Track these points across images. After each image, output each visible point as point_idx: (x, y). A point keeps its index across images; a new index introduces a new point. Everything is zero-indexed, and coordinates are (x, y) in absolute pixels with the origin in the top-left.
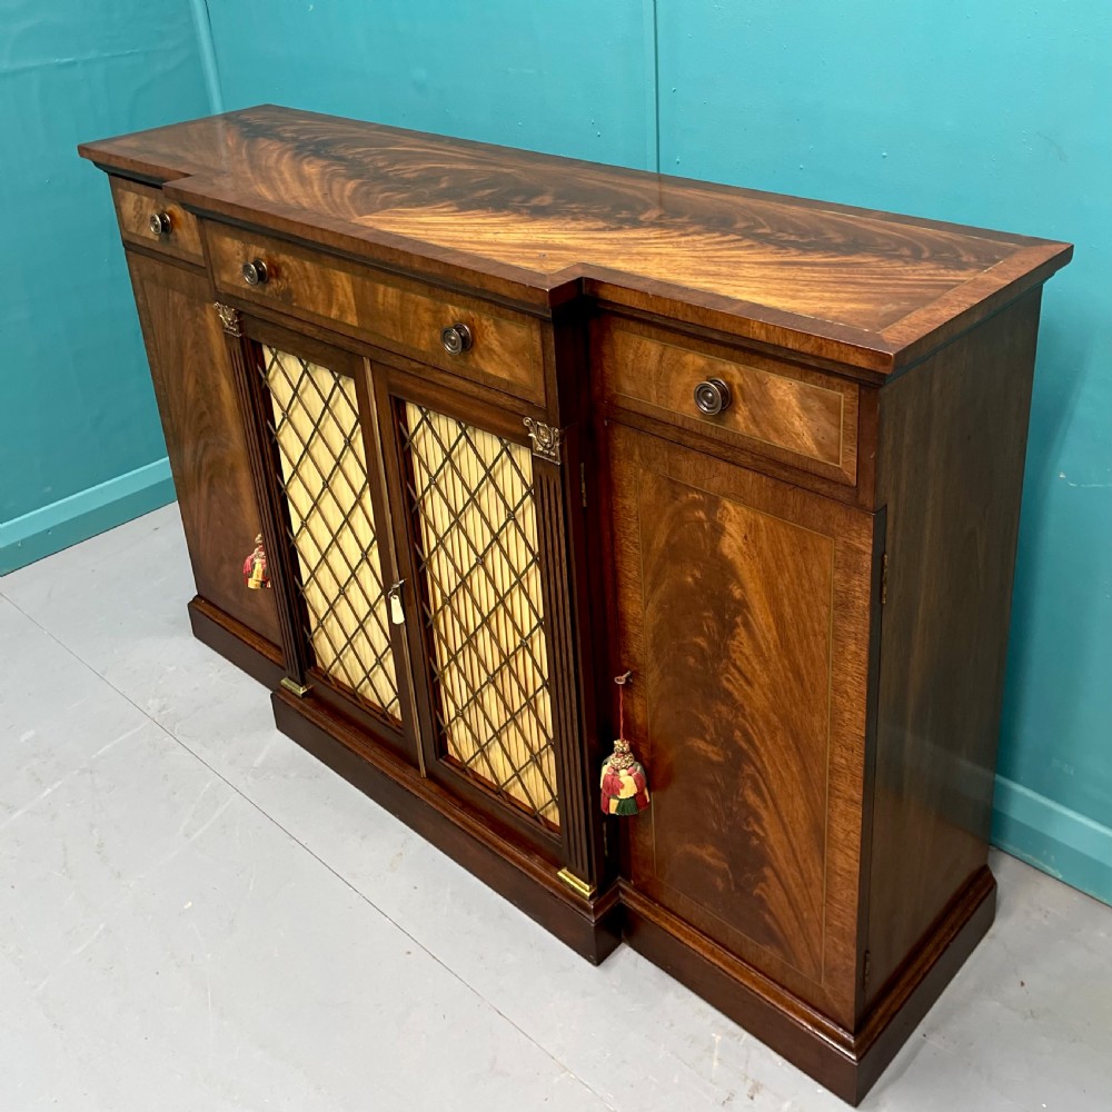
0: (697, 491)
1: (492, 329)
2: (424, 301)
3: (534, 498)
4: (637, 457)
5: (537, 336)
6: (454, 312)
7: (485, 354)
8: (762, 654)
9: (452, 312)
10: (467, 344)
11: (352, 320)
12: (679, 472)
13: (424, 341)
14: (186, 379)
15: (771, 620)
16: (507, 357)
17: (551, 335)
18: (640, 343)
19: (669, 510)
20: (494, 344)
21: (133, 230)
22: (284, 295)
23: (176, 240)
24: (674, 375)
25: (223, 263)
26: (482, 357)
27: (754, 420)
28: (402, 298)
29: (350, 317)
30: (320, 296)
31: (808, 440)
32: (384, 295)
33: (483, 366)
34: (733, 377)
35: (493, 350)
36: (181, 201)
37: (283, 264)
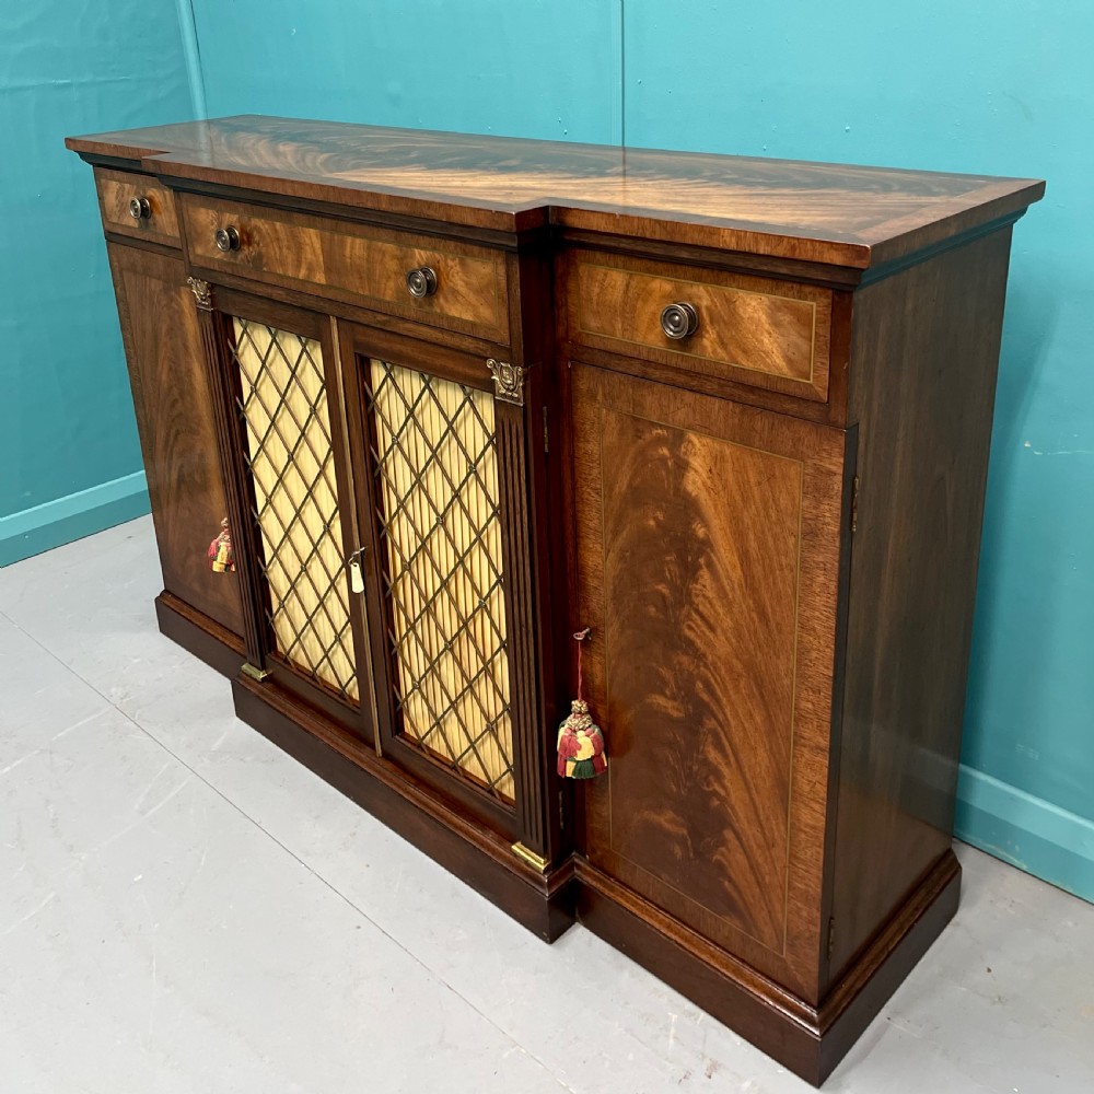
0: (661, 427)
1: (458, 268)
2: (390, 247)
3: (496, 448)
4: (600, 398)
5: (502, 270)
6: (420, 256)
7: (450, 297)
8: (726, 595)
9: (418, 256)
10: (432, 288)
11: (320, 278)
12: (643, 408)
13: (389, 291)
14: (160, 368)
15: (736, 558)
16: (472, 298)
17: (516, 267)
18: (606, 275)
19: (632, 451)
20: (459, 285)
21: (115, 220)
22: (254, 261)
23: (154, 224)
24: (640, 304)
25: (198, 236)
26: (447, 300)
27: (723, 343)
28: (369, 248)
29: (318, 275)
30: (290, 257)
31: (778, 360)
32: (352, 248)
33: (448, 309)
34: (701, 299)
35: (458, 291)
36: (160, 172)
37: (255, 229)
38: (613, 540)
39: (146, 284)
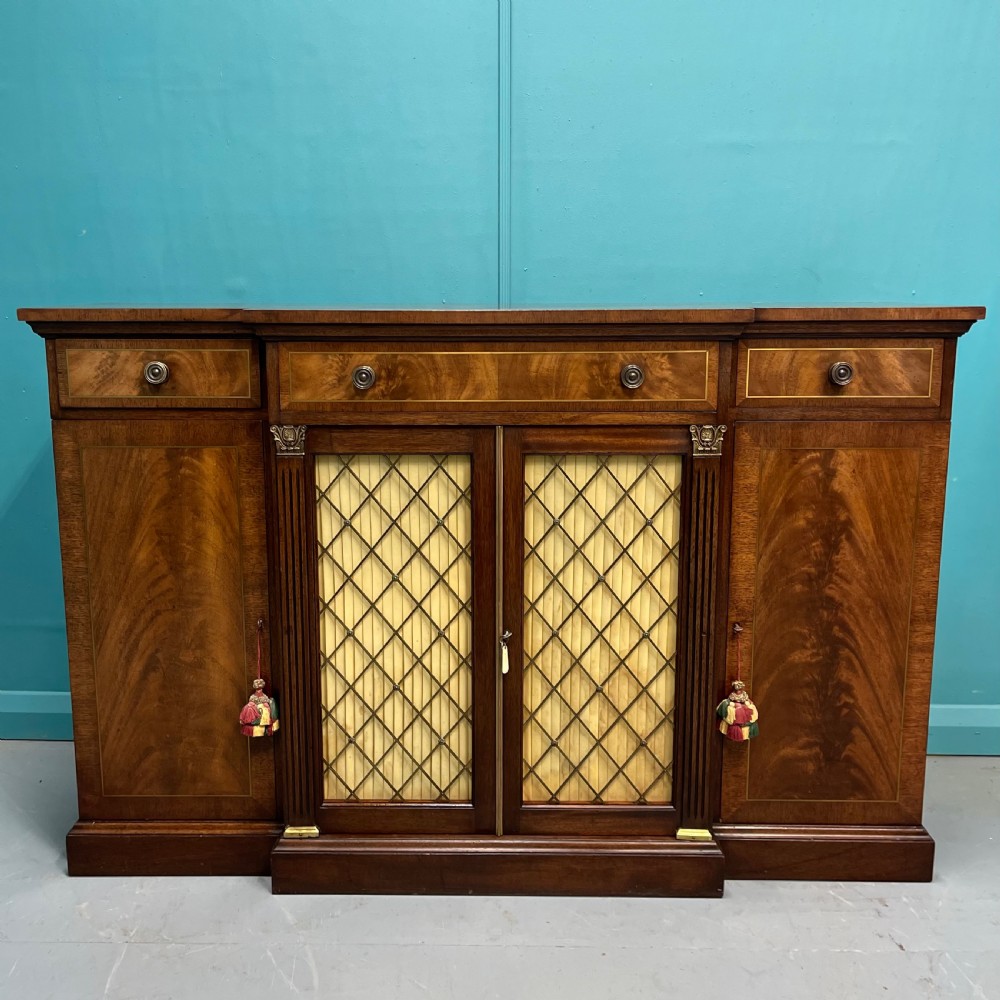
0: (814, 451)
1: (667, 361)
4: (761, 442)
5: (714, 356)
6: (624, 358)
7: (655, 384)
11: (491, 395)
12: (801, 441)
16: (680, 381)
17: (729, 352)
18: (774, 354)
19: (788, 475)
20: (667, 374)
21: (87, 393)
22: (394, 394)
23: (173, 388)
24: (803, 370)
25: (301, 382)
26: (651, 388)
27: (867, 384)
28: (562, 360)
29: (488, 393)
30: (450, 383)
31: (907, 386)
32: (540, 363)
33: (651, 395)
34: (851, 358)
35: (665, 379)
36: (274, 321)
37: (401, 363)
38: (766, 545)
39: (130, 457)
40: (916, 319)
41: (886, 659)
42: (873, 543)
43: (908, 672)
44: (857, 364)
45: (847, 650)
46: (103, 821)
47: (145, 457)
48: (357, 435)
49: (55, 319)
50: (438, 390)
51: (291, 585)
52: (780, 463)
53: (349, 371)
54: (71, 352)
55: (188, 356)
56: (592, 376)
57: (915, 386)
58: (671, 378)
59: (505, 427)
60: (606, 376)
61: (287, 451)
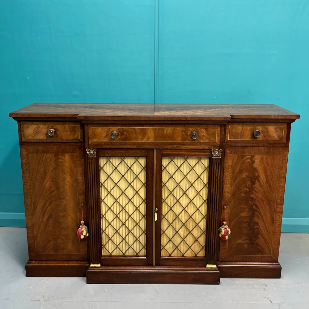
1: (205, 131)
3: (208, 170)
5: (219, 129)
12: (244, 153)
15: (265, 177)
16: (209, 136)
18: (237, 127)
20: (205, 134)
21: (30, 138)
22: (123, 140)
23: (56, 136)
24: (245, 132)
25: (95, 136)
26: (200, 138)
27: (265, 136)
28: (174, 130)
29: (151, 139)
30: (140, 136)
31: (276, 137)
32: (167, 131)
33: (200, 140)
34: (260, 129)
35: (204, 136)
36: (87, 119)
37: (126, 131)
38: (234, 182)
39: (43, 156)
40: (279, 118)
41: (268, 215)
42: (265, 182)
43: (275, 219)
44: (261, 130)
45: (257, 213)
46: (36, 261)
47: (48, 156)
48: (112, 151)
49: (20, 116)
50: (136, 138)
51: (92, 195)
52: (238, 159)
53: (110, 132)
54: (25, 126)
55: (61, 127)
56: (183, 135)
57: (278, 137)
58: (206, 136)
59: (156, 149)
60: (187, 135)
61: (91, 156)
